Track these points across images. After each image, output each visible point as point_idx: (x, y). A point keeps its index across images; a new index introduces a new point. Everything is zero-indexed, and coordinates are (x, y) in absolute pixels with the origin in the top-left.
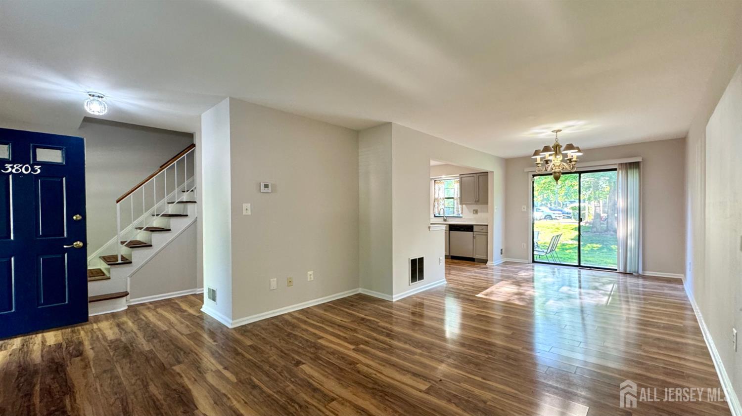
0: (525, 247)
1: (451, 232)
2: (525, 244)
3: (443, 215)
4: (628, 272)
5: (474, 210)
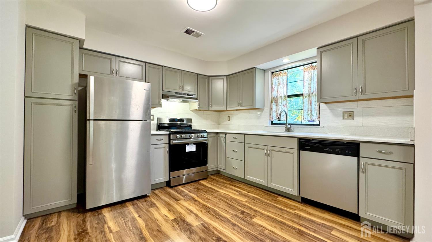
1: (301, 151)
3: (285, 122)
5: (344, 113)
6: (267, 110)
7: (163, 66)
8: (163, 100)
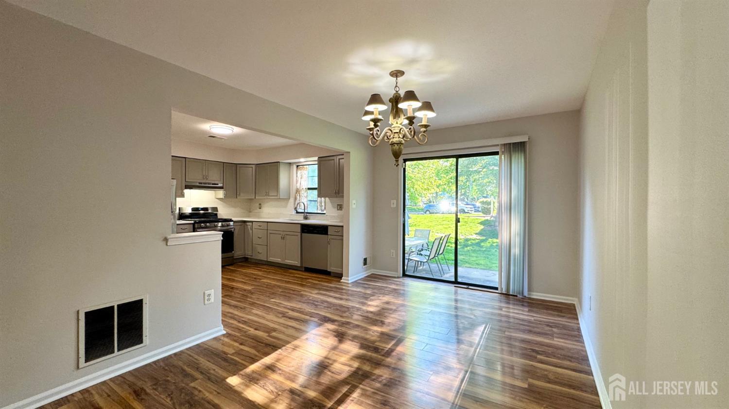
0: (394, 256)
1: (303, 234)
2: (394, 251)
3: (303, 211)
4: (511, 293)
5: (338, 205)
6: (292, 200)
7: (185, 158)
8: (186, 190)
